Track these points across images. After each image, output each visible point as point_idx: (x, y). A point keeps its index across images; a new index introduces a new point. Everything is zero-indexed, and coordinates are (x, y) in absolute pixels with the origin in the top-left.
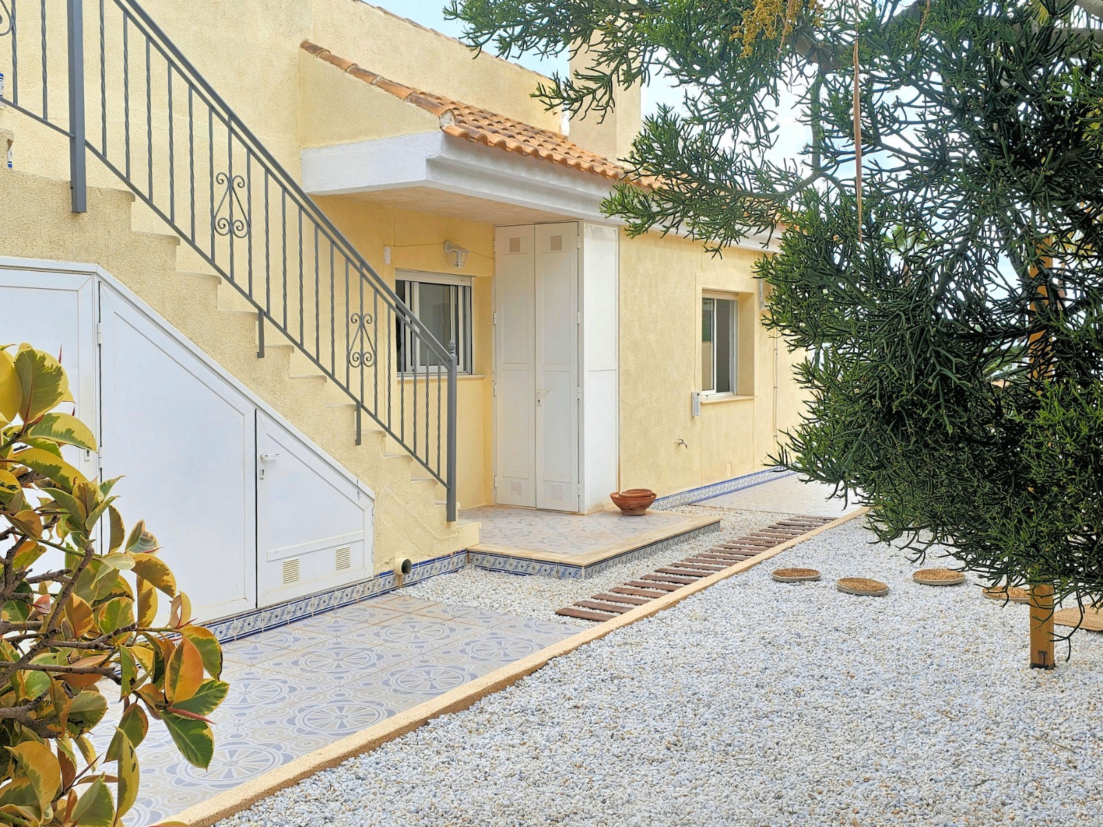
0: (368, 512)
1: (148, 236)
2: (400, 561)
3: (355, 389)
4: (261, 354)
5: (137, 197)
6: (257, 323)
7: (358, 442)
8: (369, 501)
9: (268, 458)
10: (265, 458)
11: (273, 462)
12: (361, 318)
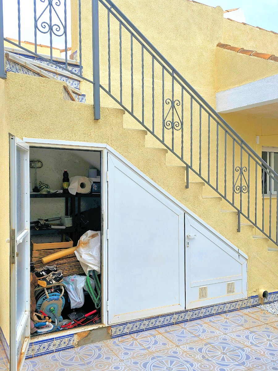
0: (244, 266)
1: (131, 130)
2: (262, 291)
3: (237, 205)
4: (187, 187)
5: (126, 112)
6: (186, 171)
7: (239, 230)
8: (244, 260)
9: (190, 237)
10: (189, 237)
11: (194, 239)
12: (241, 169)
